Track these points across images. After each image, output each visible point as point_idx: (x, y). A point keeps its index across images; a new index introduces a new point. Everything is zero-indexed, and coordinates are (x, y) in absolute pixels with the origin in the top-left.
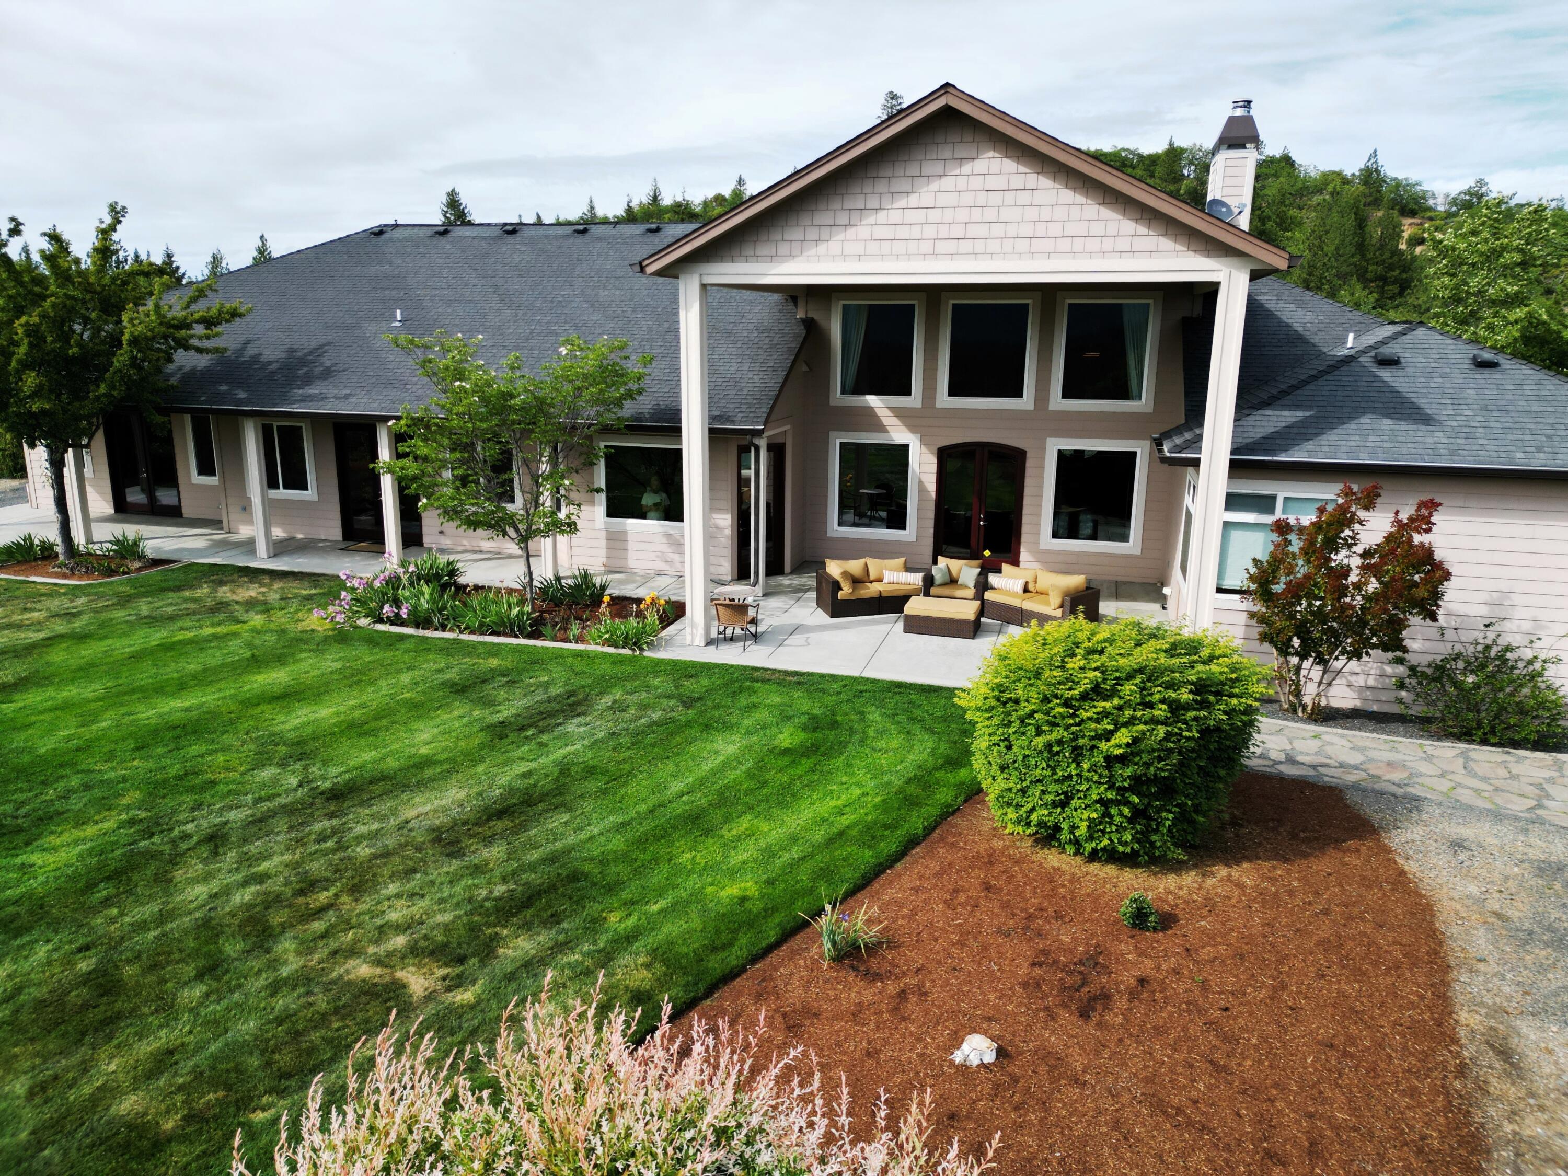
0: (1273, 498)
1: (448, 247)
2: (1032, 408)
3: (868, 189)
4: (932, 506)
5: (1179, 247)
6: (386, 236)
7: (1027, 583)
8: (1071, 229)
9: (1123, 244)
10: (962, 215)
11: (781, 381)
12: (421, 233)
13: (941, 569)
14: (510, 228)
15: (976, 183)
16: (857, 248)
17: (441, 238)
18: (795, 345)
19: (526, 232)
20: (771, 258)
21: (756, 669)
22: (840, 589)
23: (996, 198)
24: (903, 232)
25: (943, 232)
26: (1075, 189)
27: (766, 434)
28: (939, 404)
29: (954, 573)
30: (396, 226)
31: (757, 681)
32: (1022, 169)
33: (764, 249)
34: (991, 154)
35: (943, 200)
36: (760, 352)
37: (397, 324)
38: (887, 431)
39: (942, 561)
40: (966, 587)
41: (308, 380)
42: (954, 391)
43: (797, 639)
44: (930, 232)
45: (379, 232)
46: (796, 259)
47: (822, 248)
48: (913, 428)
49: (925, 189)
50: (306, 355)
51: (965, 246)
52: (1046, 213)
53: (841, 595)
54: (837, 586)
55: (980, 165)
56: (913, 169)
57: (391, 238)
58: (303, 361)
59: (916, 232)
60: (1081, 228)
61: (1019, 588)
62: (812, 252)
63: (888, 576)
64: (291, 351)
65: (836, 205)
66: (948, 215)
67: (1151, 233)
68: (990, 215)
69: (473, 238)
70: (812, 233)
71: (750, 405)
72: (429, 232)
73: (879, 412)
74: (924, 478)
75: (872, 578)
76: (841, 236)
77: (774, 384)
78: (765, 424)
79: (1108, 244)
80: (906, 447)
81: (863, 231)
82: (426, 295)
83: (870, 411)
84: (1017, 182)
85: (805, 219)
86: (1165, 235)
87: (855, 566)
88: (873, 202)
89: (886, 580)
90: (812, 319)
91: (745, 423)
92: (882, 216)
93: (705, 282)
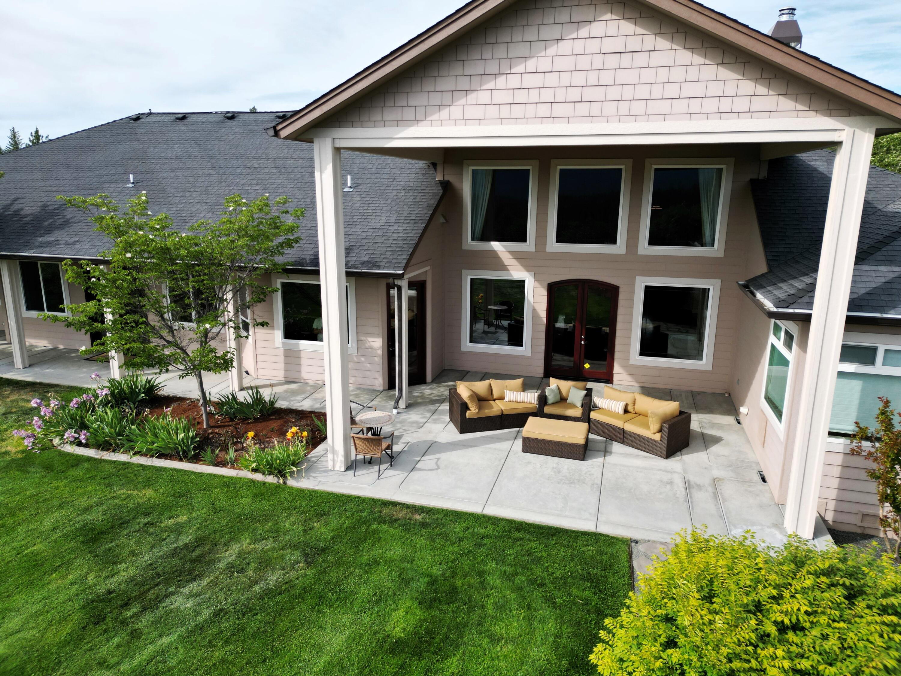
0: (874, 350)
1: (183, 128)
2: (624, 252)
3: (487, 54)
4: (543, 328)
5: (800, 107)
6: (141, 121)
7: (627, 405)
8: (688, 90)
9: (741, 104)
10: (579, 79)
11: (420, 231)
12: (166, 119)
13: (552, 390)
14: (230, 115)
15: (593, 46)
16: (478, 112)
17: (180, 122)
18: (434, 202)
19: (242, 118)
20: (398, 123)
21: (386, 504)
22: (467, 408)
23: (612, 61)
24: (521, 97)
25: (560, 96)
26: (693, 50)
27: (406, 277)
28: (549, 249)
29: (564, 393)
30: (150, 114)
31: (383, 522)
32: (640, 30)
33: (389, 115)
34: (608, 16)
35: (561, 64)
36: (406, 208)
37: (131, 185)
38: (507, 270)
39: (554, 383)
40: (574, 406)
41: (49, 230)
42: (560, 239)
43: (428, 461)
44: (547, 95)
45: (137, 118)
46: (421, 124)
47: (444, 113)
48: (528, 268)
49: (543, 54)
50: (54, 209)
51: (582, 109)
52: (663, 75)
53: (468, 414)
54: (465, 407)
55: (597, 28)
56: (531, 34)
57: (143, 123)
58: (51, 215)
59: (534, 96)
60: (698, 90)
61: (620, 409)
62: (435, 117)
63: (509, 395)
64: (45, 206)
65: (457, 69)
66: (565, 79)
67: (771, 92)
68: (607, 77)
69: (203, 122)
70: (435, 98)
71: (393, 252)
72: (173, 118)
73: (501, 255)
74: (537, 307)
75: (495, 397)
76: (462, 101)
77: (414, 234)
78: (405, 269)
79: (725, 105)
80: (523, 282)
81: (483, 96)
82: (158, 164)
83: (494, 254)
84: (634, 44)
85: (428, 85)
86: (785, 95)
87: (480, 387)
88: (492, 67)
89: (507, 399)
90: (449, 181)
91: (388, 268)
92: (501, 81)
93: (337, 146)
